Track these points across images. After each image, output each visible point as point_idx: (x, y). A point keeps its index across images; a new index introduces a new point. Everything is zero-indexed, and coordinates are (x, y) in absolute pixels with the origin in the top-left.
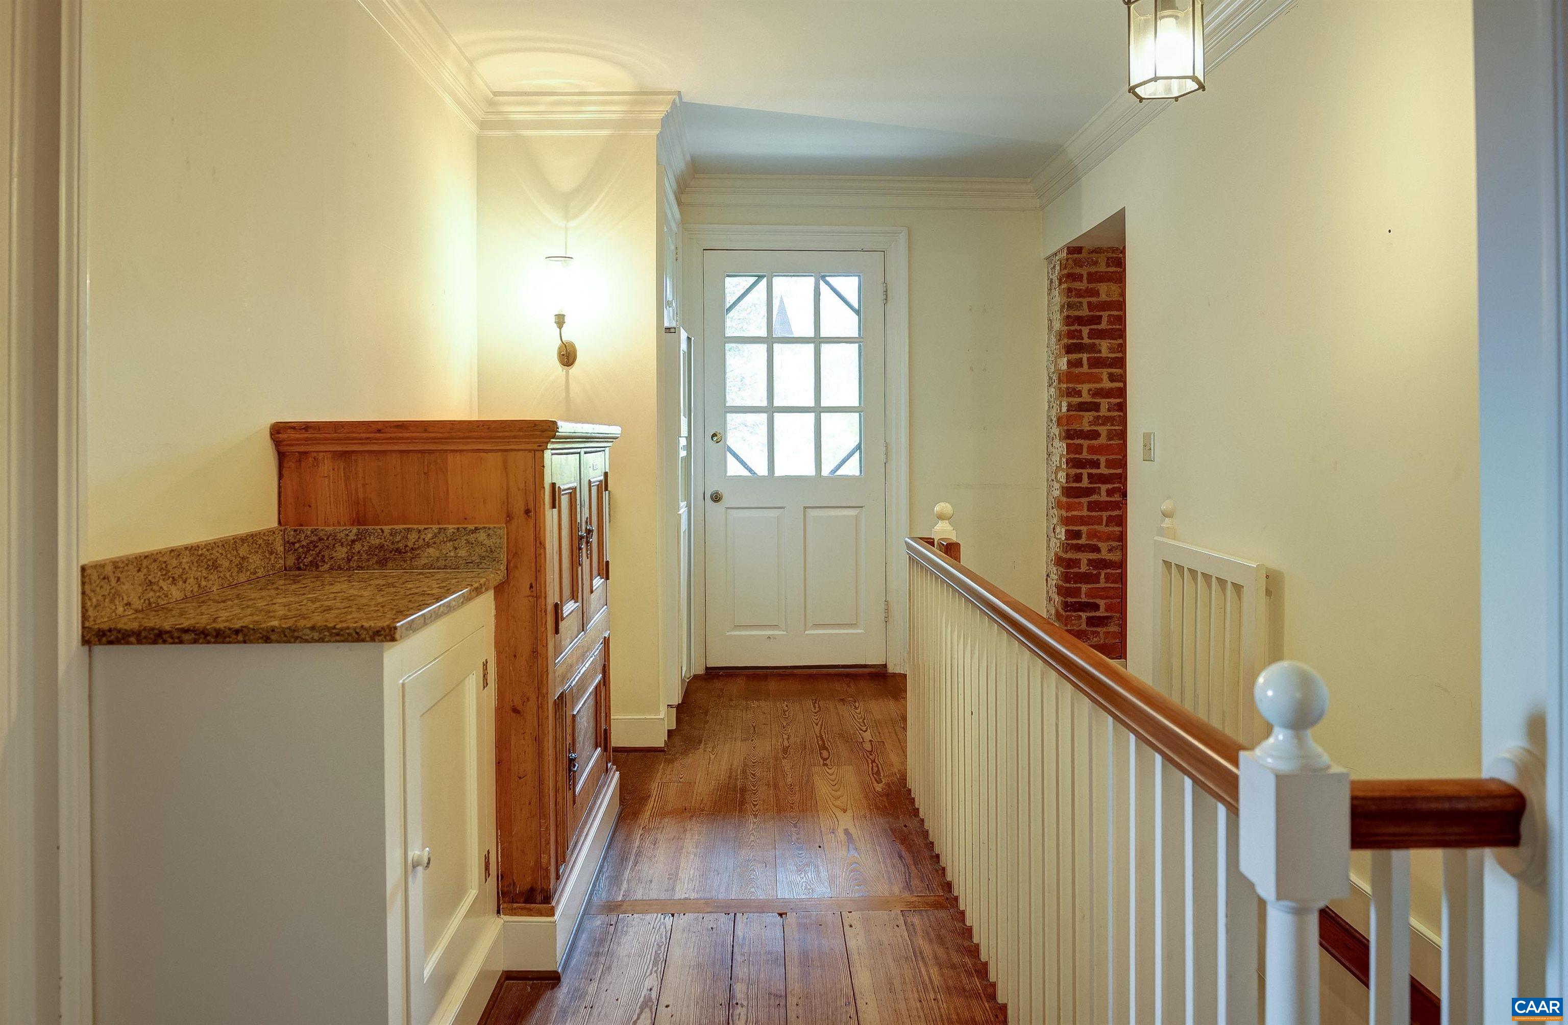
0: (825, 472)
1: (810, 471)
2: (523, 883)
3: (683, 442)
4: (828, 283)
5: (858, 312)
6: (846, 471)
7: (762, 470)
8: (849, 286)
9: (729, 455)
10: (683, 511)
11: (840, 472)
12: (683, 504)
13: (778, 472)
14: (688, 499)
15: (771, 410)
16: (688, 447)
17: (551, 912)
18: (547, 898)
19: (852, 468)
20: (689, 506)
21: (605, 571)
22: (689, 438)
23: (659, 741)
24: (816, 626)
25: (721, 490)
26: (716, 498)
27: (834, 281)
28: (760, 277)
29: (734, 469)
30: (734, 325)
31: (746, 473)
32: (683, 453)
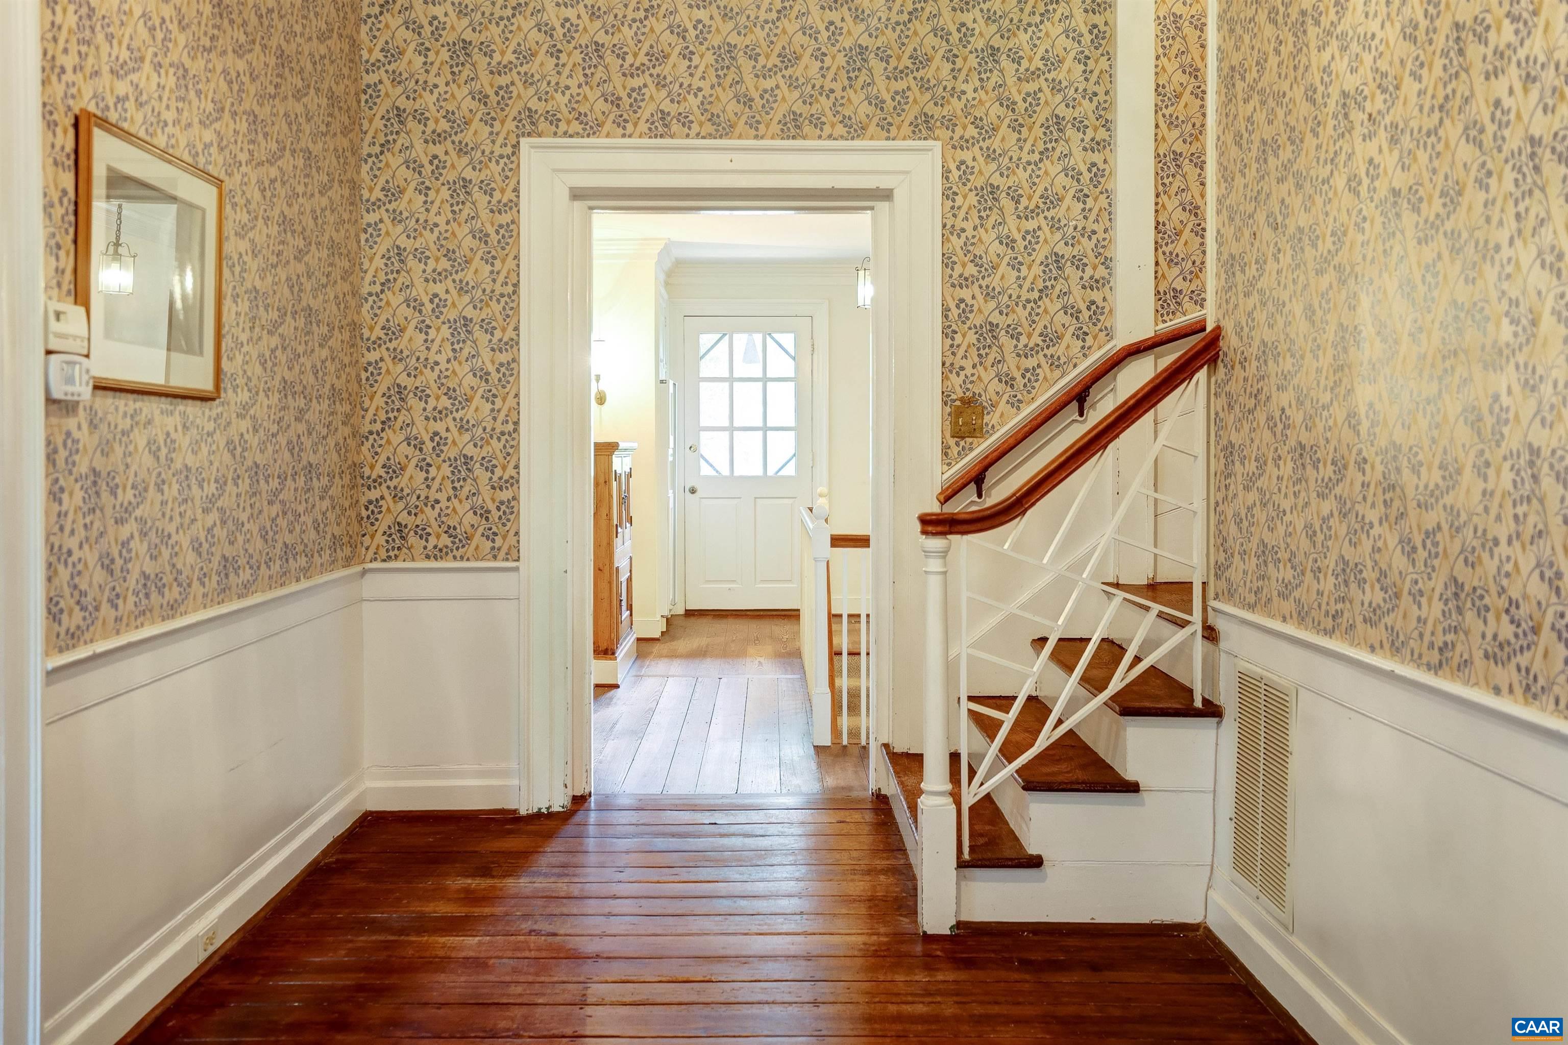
0: (770, 472)
1: (759, 472)
2: (603, 646)
3: (671, 451)
4: (773, 338)
5: (794, 359)
6: (785, 472)
7: (726, 472)
8: (787, 340)
9: (702, 461)
10: (671, 494)
11: (781, 473)
12: (671, 492)
13: (736, 473)
14: (673, 488)
15: (731, 429)
16: (674, 455)
17: (615, 659)
18: (613, 654)
19: (790, 470)
20: (674, 493)
21: (630, 520)
22: (674, 449)
23: (657, 635)
24: (763, 581)
25: (697, 486)
26: (693, 491)
27: (776, 336)
28: (725, 335)
29: (706, 470)
30: (707, 368)
31: (714, 473)
32: (671, 459)
